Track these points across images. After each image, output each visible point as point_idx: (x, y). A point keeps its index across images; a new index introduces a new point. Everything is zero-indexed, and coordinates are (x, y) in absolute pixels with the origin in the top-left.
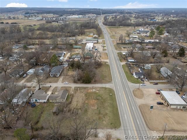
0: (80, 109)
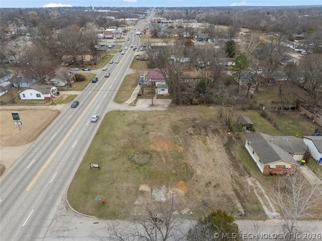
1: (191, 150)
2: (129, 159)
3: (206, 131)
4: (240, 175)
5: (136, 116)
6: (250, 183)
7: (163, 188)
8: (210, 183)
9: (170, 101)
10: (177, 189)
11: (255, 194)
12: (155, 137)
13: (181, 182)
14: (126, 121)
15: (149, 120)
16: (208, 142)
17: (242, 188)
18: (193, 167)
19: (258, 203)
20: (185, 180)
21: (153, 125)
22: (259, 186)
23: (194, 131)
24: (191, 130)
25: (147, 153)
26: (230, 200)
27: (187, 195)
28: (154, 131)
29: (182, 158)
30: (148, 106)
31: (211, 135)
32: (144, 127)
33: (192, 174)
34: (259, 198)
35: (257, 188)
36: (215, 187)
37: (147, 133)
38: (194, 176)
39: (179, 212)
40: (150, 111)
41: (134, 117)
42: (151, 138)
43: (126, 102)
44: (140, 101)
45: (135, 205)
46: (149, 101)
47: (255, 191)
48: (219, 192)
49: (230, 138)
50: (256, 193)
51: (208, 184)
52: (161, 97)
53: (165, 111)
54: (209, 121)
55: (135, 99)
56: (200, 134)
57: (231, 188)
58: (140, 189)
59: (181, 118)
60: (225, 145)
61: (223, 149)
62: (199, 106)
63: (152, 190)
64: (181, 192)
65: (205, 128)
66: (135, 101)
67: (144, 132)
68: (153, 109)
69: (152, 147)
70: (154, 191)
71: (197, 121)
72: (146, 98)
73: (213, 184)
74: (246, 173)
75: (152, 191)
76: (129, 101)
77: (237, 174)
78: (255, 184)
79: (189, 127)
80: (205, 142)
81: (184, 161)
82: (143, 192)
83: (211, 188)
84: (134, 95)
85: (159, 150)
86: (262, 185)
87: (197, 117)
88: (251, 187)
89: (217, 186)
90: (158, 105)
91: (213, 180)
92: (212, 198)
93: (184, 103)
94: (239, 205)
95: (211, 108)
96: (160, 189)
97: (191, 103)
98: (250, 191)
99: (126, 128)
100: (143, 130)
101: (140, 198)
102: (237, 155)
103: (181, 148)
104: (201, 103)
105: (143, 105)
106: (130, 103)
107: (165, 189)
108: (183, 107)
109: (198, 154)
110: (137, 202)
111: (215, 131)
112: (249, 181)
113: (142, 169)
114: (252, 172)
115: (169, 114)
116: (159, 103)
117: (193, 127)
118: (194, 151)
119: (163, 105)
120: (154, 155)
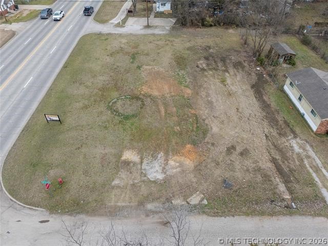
1: (203, 94)
2: (110, 108)
3: (225, 65)
4: (280, 134)
5: (124, 41)
6: (297, 149)
7: (159, 156)
8: (233, 147)
9: (173, 20)
10: (182, 159)
11: (306, 168)
12: (150, 74)
13: (188, 146)
14: (109, 48)
15: (142, 47)
16: (229, 81)
17: (285, 158)
18: (206, 122)
19: (312, 183)
20: (194, 143)
21: (147, 54)
22: (312, 153)
23: (208, 65)
24: (202, 63)
25: (137, 98)
26: (266, 178)
27: (198, 169)
28: (149, 65)
29: (190, 106)
30: (142, 27)
31: (232, 71)
32: (134, 58)
33: (205, 133)
34: (314, 175)
35: (308, 157)
36: (242, 154)
37: (139, 67)
38: (209, 135)
39: (185, 199)
40: (145, 35)
41: (120, 42)
42: (143, 75)
43: (111, 22)
44: (131, 21)
45: (113, 188)
46: (143, 21)
47: (306, 162)
48: (249, 163)
49: (260, 76)
50: (308, 166)
51: (231, 149)
52: (160, 15)
53: (167, 34)
54: (228, 50)
55: (123, 17)
56: (216, 70)
57: (266, 156)
58: (123, 158)
59: (188, 45)
60: (253, 87)
61: (251, 93)
62: (213, 29)
63: (142, 159)
64: (189, 163)
65: (223, 60)
66: (124, 21)
67: (135, 65)
68: (149, 31)
69: (145, 89)
70: (145, 162)
71: (211, 50)
72: (139, 16)
73: (239, 149)
74: (288, 131)
75: (142, 162)
76: (115, 21)
77: (274, 133)
78: (304, 149)
79: (200, 59)
80: (223, 81)
81: (193, 112)
82: (127, 163)
83: (235, 156)
84: (124, 12)
85: (155, 93)
86: (316, 153)
87: (211, 44)
88: (298, 154)
89: (244, 153)
90: (156, 27)
91: (238, 142)
92: (238, 174)
93: (193, 25)
94: (282, 188)
95: (231, 31)
96: (154, 157)
97: (203, 24)
98: (297, 163)
99: (109, 60)
100: (132, 62)
101: (123, 174)
102: (273, 102)
103: (189, 91)
104: (217, 23)
105: (135, 26)
106: (116, 22)
107: (163, 158)
108: (191, 30)
109: (214, 100)
110: (116, 182)
111: (238, 65)
112: (295, 145)
113: (128, 123)
114: (298, 130)
115: (171, 39)
116: (157, 24)
117: (207, 58)
118: (208, 95)
119: (163, 26)
120: (148, 101)
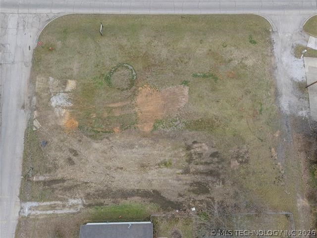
0: (188, 148)
7: (70, 103)
10: (67, 118)
17: (65, 189)
18: (105, 140)
22: (66, 211)
33: (94, 137)
47: (59, 202)
51: (75, 153)
57: (67, 176)
58: (69, 81)
64: (63, 122)
73: (75, 158)
75: (65, 92)
81: (116, 130)
82: (65, 84)
83: (68, 154)
88: (67, 200)
89: (70, 161)
91: (81, 159)
96: (69, 100)
112: (76, 202)
